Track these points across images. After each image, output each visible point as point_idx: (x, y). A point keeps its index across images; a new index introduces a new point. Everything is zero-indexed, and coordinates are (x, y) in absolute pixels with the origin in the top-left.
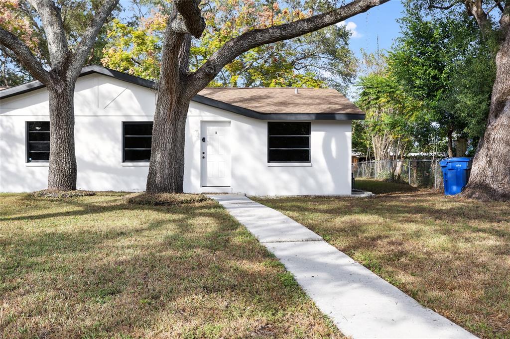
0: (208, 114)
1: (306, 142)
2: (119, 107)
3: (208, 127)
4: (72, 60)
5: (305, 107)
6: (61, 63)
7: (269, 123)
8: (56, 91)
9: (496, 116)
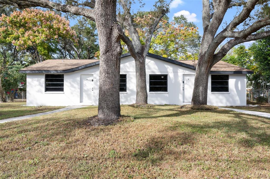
0: (187, 71)
1: (227, 83)
2: (150, 68)
3: (185, 77)
4: (145, 48)
5: (223, 68)
6: (140, 50)
7: (212, 75)
8: (140, 61)
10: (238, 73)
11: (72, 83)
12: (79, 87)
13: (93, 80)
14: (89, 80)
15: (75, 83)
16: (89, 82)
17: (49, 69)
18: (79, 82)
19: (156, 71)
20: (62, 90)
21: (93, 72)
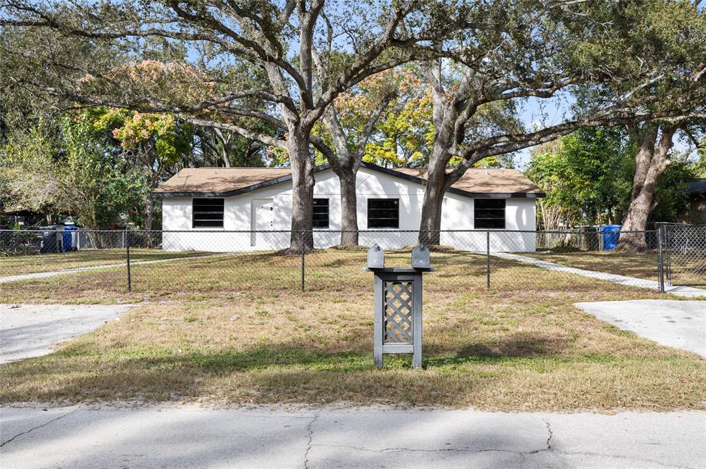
1: (502, 214)
2: (369, 188)
7: (475, 200)
9: (636, 197)
10: (519, 196)
11: (238, 213)
12: (250, 220)
13: (272, 209)
14: (267, 208)
15: (243, 213)
16: (266, 211)
17: (199, 190)
18: (249, 211)
19: (379, 193)
20: (221, 224)
21: (273, 195)
